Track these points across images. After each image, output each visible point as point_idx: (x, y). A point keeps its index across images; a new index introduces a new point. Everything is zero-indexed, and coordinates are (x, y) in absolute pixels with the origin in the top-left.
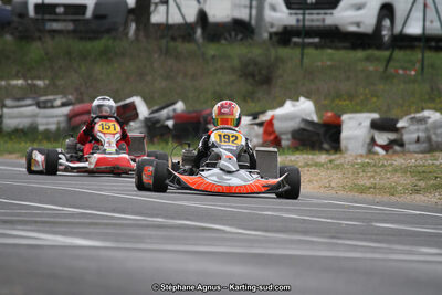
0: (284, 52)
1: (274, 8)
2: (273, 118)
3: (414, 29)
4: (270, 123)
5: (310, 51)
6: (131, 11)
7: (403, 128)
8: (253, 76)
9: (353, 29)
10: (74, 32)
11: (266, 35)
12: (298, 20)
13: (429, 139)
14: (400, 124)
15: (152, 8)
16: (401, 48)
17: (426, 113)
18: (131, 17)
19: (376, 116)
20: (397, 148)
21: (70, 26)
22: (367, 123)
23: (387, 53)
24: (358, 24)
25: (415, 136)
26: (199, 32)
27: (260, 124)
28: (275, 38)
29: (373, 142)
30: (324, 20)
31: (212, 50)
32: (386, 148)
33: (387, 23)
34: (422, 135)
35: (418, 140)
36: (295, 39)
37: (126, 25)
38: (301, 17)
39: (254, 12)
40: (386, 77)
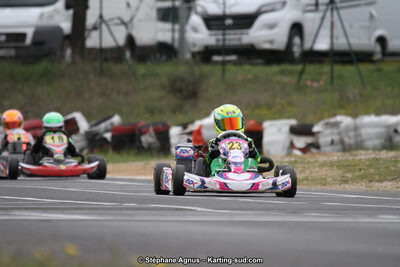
0: (207, 68)
1: (195, 30)
2: (201, 127)
3: (322, 45)
4: (199, 132)
5: (230, 67)
6: (67, 37)
7: (318, 132)
8: (180, 91)
9: (267, 46)
10: (17, 57)
11: (188, 56)
12: (218, 40)
13: (342, 142)
14: (316, 129)
15: (86, 33)
16: (311, 62)
17: (339, 118)
18: (67, 42)
19: (293, 122)
20: (314, 150)
21: (12, 52)
22: (286, 129)
23: (299, 68)
24: (271, 42)
25: (329, 139)
26: (128, 54)
27: (190, 133)
28: (198, 57)
29: (292, 146)
30: (240, 39)
31: (141, 69)
32: (304, 150)
33: (297, 40)
34: (336, 138)
35: (332, 143)
36: (216, 58)
37: (63, 49)
38: (221, 37)
39: (177, 35)
40: (300, 88)
